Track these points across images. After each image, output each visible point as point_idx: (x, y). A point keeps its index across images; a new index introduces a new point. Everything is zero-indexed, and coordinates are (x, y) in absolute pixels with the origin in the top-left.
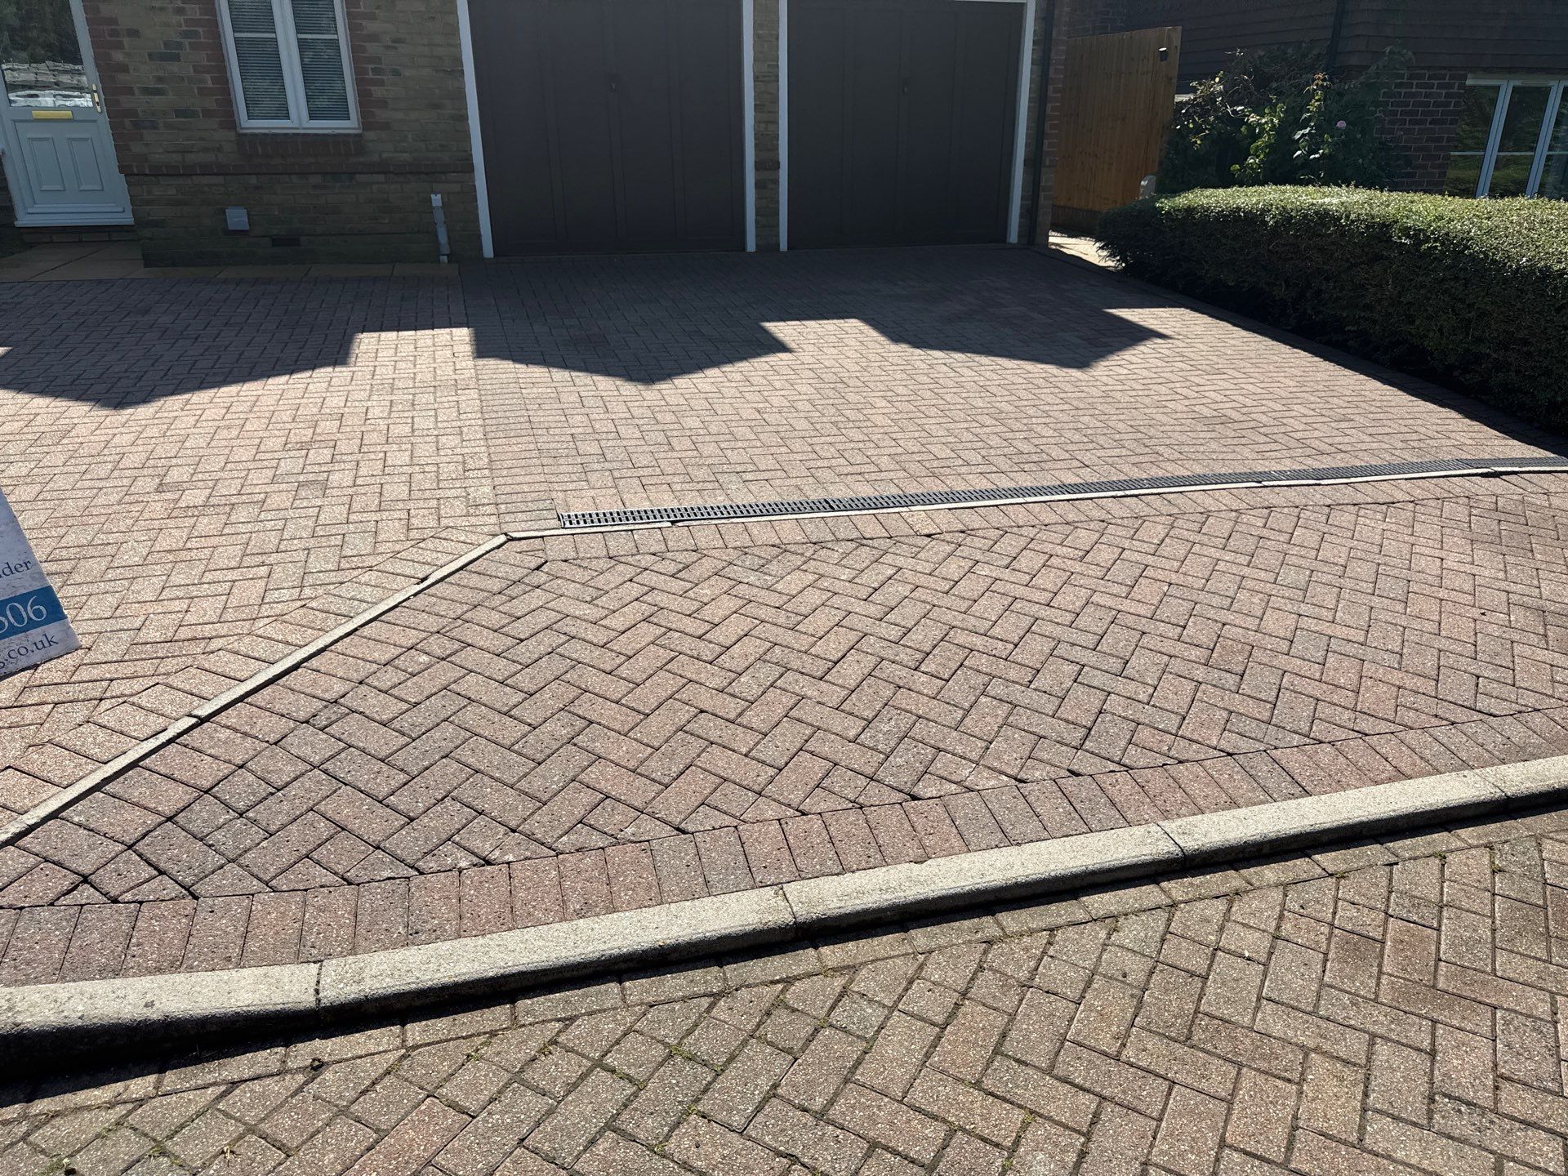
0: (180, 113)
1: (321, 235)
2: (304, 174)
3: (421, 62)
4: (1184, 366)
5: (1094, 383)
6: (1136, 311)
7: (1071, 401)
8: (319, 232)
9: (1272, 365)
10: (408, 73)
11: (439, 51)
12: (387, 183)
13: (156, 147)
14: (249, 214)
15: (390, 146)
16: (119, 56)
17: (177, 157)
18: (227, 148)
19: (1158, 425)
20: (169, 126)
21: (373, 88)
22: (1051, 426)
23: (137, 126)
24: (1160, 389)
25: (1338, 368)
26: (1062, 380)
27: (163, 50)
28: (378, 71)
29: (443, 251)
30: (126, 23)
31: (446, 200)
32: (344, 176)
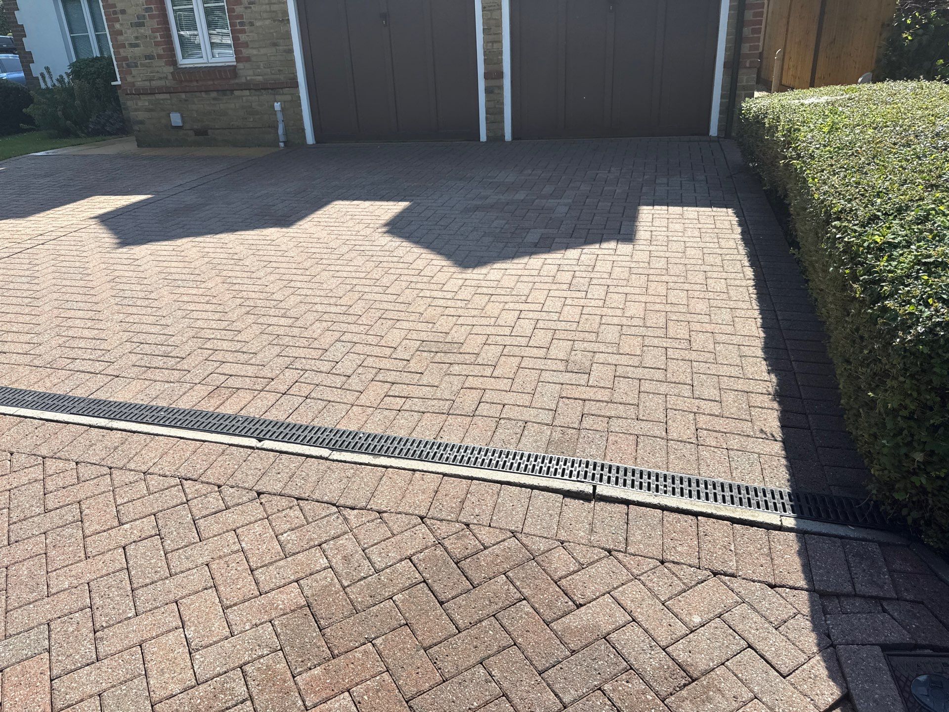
0: (147, 57)
1: (218, 129)
2: (207, 92)
3: (265, 15)
4: (566, 277)
5: (433, 287)
6: (672, 209)
7: (361, 303)
8: (217, 127)
9: (671, 285)
10: (258, 24)
11: (275, 8)
12: (250, 95)
13: (139, 77)
14: (182, 117)
15: (251, 72)
16: (117, 26)
17: (147, 83)
18: (170, 77)
19: (366, 344)
20: (143, 65)
21: (240, 35)
22: (269, 328)
23: (128, 65)
24: (480, 301)
25: (747, 298)
26: (414, 279)
27: (137, 21)
28: (242, 24)
29: (281, 140)
30: (120, 6)
31: (283, 106)
32: (228, 92)
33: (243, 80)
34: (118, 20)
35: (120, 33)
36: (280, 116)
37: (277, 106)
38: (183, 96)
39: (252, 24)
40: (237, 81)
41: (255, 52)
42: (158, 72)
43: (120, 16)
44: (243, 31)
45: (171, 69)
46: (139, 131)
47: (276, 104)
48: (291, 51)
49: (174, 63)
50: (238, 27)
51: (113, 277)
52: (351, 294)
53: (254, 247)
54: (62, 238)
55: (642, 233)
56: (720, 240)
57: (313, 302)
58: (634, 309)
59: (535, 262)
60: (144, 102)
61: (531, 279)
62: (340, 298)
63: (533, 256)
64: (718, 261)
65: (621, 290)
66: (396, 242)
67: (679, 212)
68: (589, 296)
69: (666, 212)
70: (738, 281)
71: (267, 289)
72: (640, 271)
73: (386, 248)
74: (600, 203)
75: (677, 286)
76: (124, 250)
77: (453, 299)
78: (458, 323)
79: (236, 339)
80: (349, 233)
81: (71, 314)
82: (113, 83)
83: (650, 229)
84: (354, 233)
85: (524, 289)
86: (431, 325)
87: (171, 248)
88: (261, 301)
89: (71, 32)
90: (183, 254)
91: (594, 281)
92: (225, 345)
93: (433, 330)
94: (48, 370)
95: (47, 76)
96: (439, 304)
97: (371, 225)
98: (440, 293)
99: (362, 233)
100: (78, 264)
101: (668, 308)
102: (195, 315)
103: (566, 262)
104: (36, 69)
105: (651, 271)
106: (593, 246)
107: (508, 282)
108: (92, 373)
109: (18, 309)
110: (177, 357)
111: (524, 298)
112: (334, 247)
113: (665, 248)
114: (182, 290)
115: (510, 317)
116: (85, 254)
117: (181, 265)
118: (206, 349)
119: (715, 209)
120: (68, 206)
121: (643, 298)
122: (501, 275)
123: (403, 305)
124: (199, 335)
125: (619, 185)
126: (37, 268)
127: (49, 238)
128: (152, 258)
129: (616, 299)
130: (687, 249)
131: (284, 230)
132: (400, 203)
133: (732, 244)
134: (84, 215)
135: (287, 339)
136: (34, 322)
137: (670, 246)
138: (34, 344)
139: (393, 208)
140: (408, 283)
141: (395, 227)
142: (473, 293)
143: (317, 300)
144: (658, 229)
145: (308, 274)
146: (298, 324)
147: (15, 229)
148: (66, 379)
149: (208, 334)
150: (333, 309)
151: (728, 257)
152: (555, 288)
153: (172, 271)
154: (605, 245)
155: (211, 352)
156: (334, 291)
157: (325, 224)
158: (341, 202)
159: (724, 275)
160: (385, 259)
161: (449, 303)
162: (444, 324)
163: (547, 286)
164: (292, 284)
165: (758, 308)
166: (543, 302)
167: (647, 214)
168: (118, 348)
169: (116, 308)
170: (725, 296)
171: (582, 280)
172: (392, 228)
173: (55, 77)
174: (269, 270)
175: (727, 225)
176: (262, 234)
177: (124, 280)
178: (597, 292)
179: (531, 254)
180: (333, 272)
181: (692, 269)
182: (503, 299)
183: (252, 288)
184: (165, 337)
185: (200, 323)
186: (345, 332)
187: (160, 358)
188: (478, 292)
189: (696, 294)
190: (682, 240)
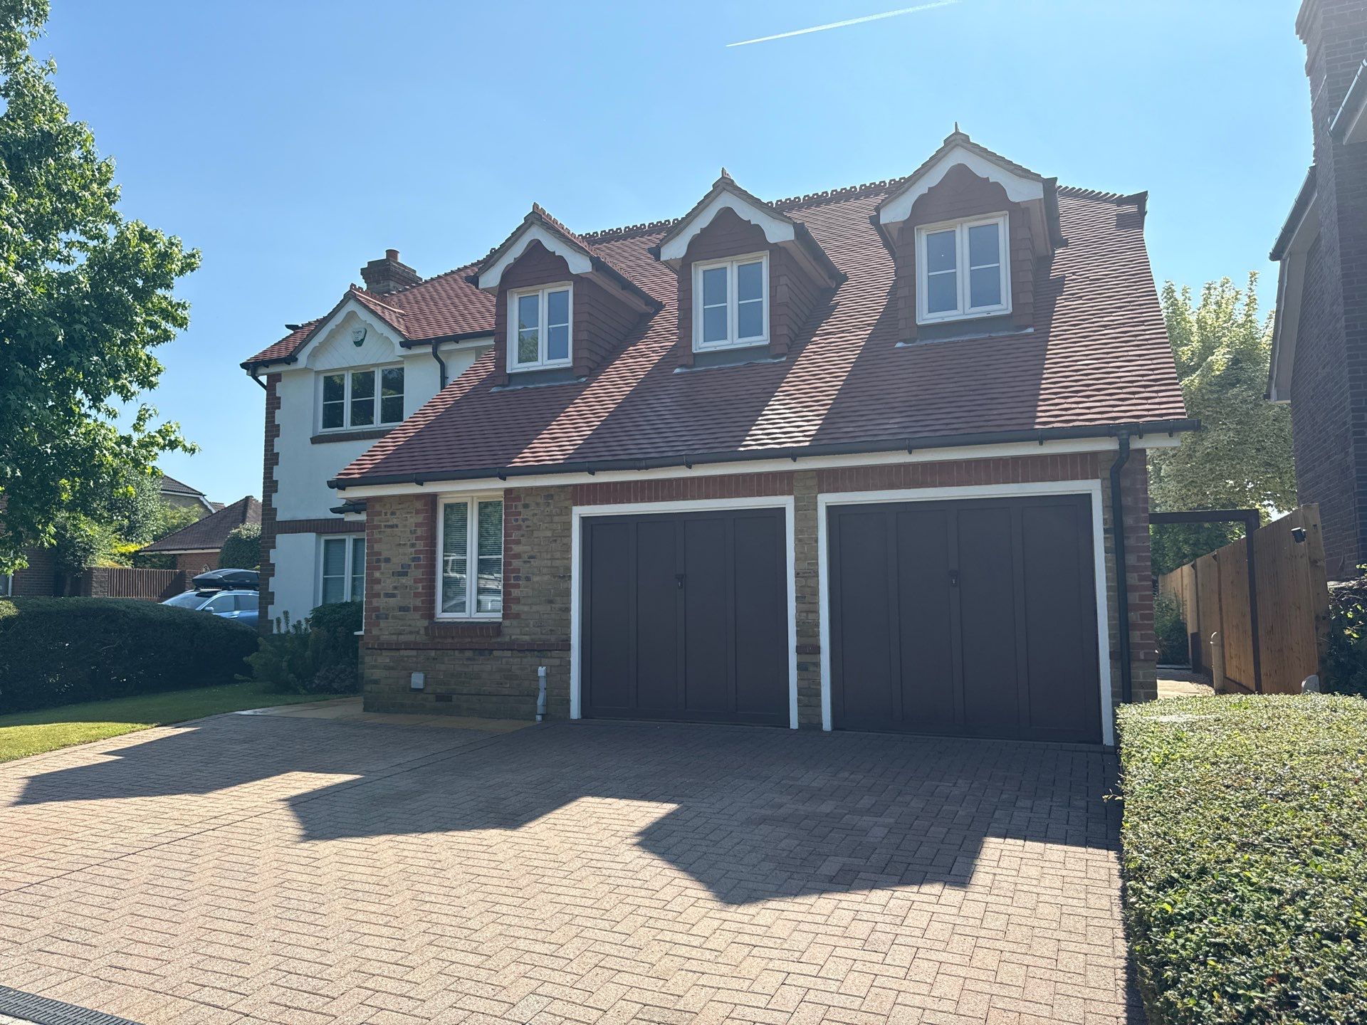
0: (402, 609)
1: (465, 694)
2: (462, 650)
3: (545, 571)
4: (861, 930)
5: (678, 927)
6: (1030, 845)
7: (578, 942)
8: (465, 692)
9: (1006, 956)
10: (536, 579)
11: (557, 563)
12: (512, 657)
13: (385, 631)
14: (426, 677)
15: (518, 631)
16: (377, 574)
17: (394, 637)
18: (422, 632)
19: (568, 1002)
20: (394, 617)
21: (512, 590)
22: (451, 967)
23: (378, 617)
24: (736, 953)
25: (1112, 986)
26: (655, 914)
27: (400, 570)
28: (517, 578)
29: (539, 712)
30: (385, 554)
31: (549, 672)
32: (487, 652)
33: (507, 639)
34: (379, 568)
35: (378, 581)
36: (542, 684)
37: (542, 671)
38: (433, 653)
39: (528, 579)
40: (499, 640)
41: (526, 609)
42: (410, 626)
43: (383, 565)
44: (517, 586)
45: (426, 623)
46: (370, 692)
47: (540, 668)
48: (568, 610)
49: (430, 615)
50: (512, 582)
51: (283, 881)
52: (566, 928)
53: (464, 854)
54: (238, 824)
55: (981, 877)
56: (1089, 896)
57: (516, 935)
58: (947, 987)
59: (824, 904)
60: (384, 658)
61: (813, 928)
62: (552, 932)
63: (823, 896)
64: (1081, 927)
65: (933, 956)
66: (648, 858)
67: (1039, 851)
68: (888, 961)
69: (1021, 848)
70: (1103, 959)
71: (464, 913)
72: (968, 931)
73: (630, 867)
74: (932, 828)
75: (1014, 958)
76: (306, 845)
77: (700, 947)
78: (698, 983)
79: (405, 978)
80: (589, 842)
81: (218, 925)
82: (356, 633)
83: (993, 871)
84: (595, 842)
85: (800, 941)
86: (662, 982)
87: (363, 848)
88: (451, 928)
89: (326, 573)
90: (375, 856)
91: (900, 940)
92: (390, 985)
93: (663, 990)
94: (168, 997)
95: (283, 620)
96: (680, 953)
97: (620, 834)
98: (685, 937)
99: (605, 843)
100: (246, 859)
101: (996, 989)
102: (366, 940)
103: (868, 907)
104: (274, 612)
105: (983, 933)
106: (908, 889)
107: (780, 929)
108: (218, 1007)
109: (158, 913)
110: (328, 996)
111: (797, 954)
112: (564, 860)
113: (1009, 901)
114: (359, 905)
115: (773, 980)
116: (258, 847)
117: (369, 871)
118: (366, 988)
119: (1090, 850)
120: (258, 782)
121: (962, 972)
122: (774, 918)
123: (631, 949)
124: (362, 969)
125: (964, 805)
126: (196, 861)
127: (224, 822)
128: (337, 858)
129: (924, 969)
130: (1040, 904)
131: (509, 833)
132: (665, 804)
133: (1105, 903)
134: (273, 796)
135: (470, 983)
136: (171, 931)
137: (1015, 898)
138: (163, 960)
139: (652, 811)
140: (646, 919)
141: (652, 839)
142: (730, 941)
143: (522, 933)
144: (1004, 872)
145: (521, 895)
146: (489, 964)
147: (187, 807)
148: (185, 1012)
149: (372, 967)
150: (539, 948)
151: (1095, 922)
152: (843, 944)
153: (355, 879)
154: (926, 888)
155: (370, 993)
156: (548, 922)
157: (562, 828)
158: (590, 799)
159: (1085, 948)
160: (625, 882)
161: (695, 953)
162: (680, 982)
163: (833, 941)
164: (497, 908)
165: (1124, 1001)
166: (822, 963)
167: (993, 847)
168: (260, 976)
169: (274, 921)
170: (1080, 980)
171: (883, 937)
172: (646, 840)
173: (292, 622)
174: (473, 886)
175: (1103, 874)
176: (480, 836)
177: (295, 885)
178: (902, 955)
179: (821, 891)
180: (553, 896)
181: (1040, 934)
182: (768, 953)
183: (446, 909)
184: (321, 966)
185: (368, 953)
186: (545, 981)
187: (306, 995)
188: (737, 940)
189: (1039, 973)
190: (1035, 890)
